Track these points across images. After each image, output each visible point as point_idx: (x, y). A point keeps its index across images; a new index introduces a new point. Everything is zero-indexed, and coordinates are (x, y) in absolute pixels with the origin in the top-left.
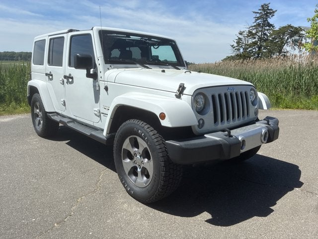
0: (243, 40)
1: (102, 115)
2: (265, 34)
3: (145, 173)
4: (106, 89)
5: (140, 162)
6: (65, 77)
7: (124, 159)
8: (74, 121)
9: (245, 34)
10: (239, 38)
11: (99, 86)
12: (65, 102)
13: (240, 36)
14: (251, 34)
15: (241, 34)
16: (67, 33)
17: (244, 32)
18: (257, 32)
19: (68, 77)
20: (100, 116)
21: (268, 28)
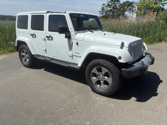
0: (105, 8)
1: (74, 56)
2: (116, 5)
3: (106, 83)
4: (77, 44)
5: (103, 78)
6: (47, 37)
7: (92, 77)
8: (52, 59)
9: (106, 5)
10: (103, 7)
11: (72, 43)
12: (46, 50)
13: (103, 6)
14: (108, 5)
15: (103, 5)
16: (46, 13)
17: (105, 4)
18: (112, 4)
19: (48, 37)
20: (72, 57)
21: (117, 2)
